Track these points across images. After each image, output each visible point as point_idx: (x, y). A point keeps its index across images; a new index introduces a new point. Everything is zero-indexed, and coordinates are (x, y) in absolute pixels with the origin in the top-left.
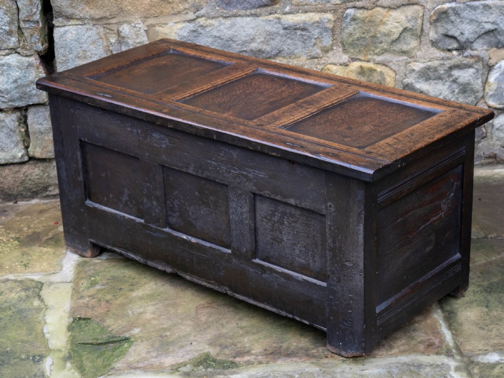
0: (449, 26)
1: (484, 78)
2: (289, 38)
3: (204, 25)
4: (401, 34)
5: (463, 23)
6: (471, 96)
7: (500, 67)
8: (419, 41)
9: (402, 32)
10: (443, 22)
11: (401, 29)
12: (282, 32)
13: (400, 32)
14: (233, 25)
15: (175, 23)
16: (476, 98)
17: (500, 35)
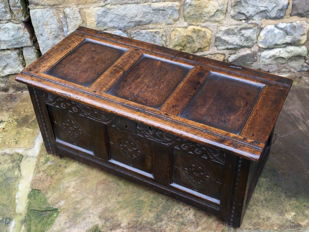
0: (241, 8)
1: (258, 34)
2: (155, 14)
3: (110, 8)
4: (215, 13)
5: (249, 7)
6: (250, 42)
7: (267, 29)
8: (225, 16)
9: (216, 12)
10: (238, 6)
11: (215, 10)
12: (152, 12)
13: (215, 12)
14: (125, 8)
15: (94, 7)
16: (253, 43)
17: (268, 13)
